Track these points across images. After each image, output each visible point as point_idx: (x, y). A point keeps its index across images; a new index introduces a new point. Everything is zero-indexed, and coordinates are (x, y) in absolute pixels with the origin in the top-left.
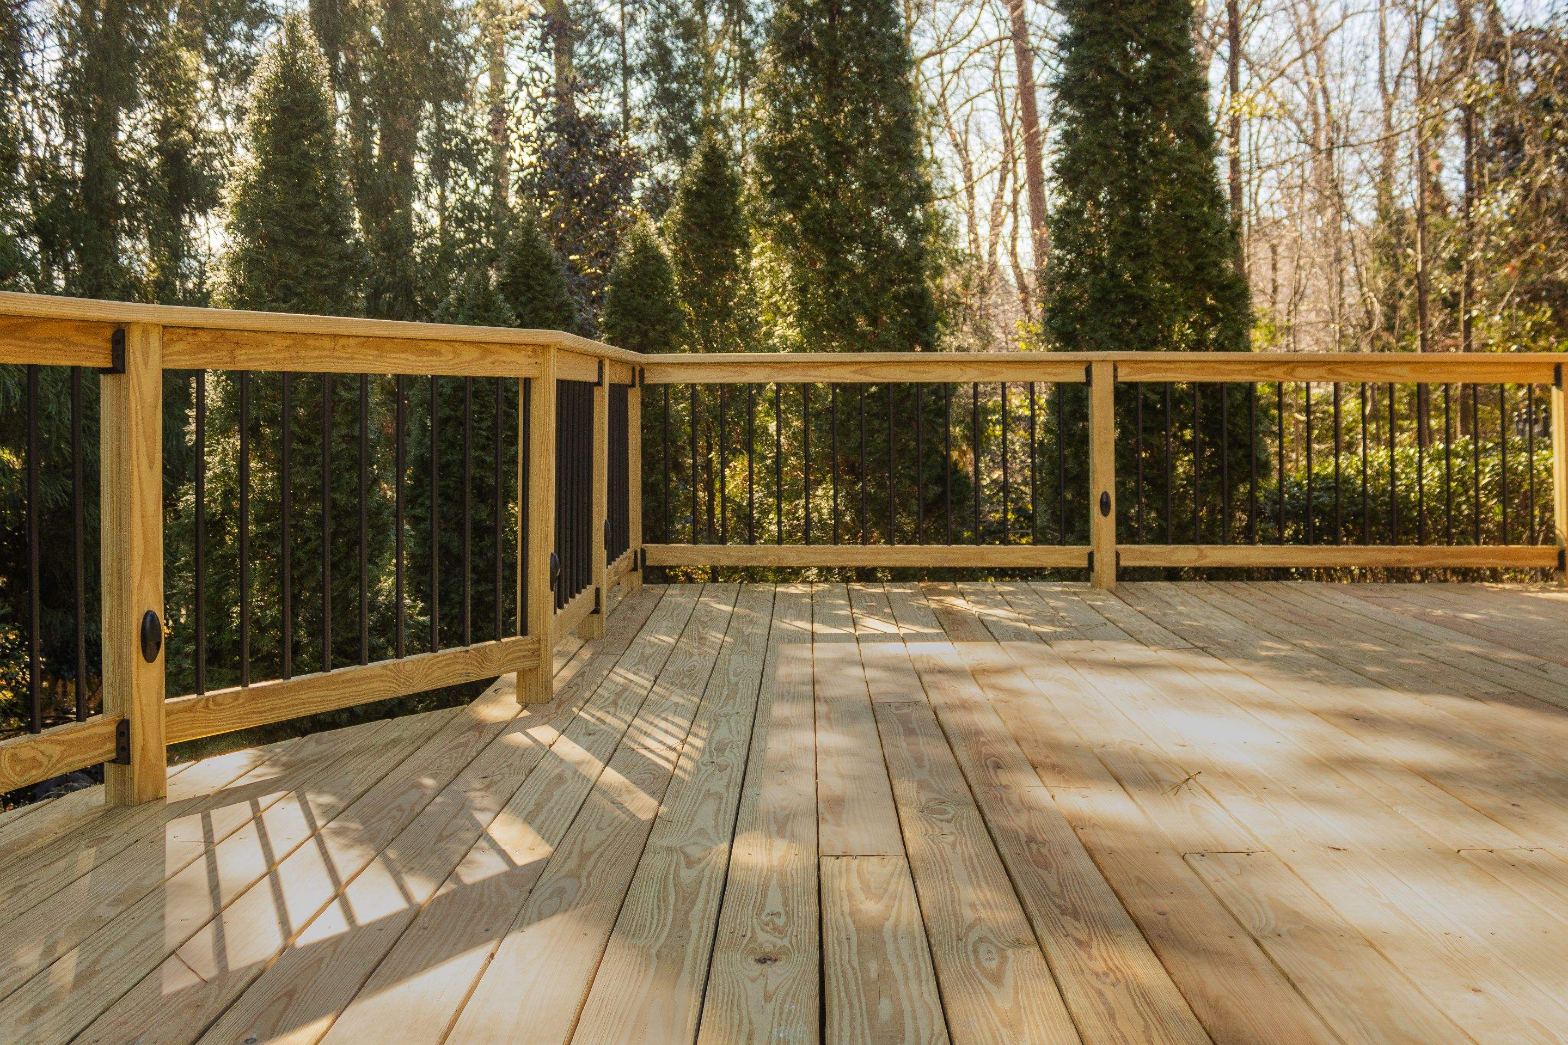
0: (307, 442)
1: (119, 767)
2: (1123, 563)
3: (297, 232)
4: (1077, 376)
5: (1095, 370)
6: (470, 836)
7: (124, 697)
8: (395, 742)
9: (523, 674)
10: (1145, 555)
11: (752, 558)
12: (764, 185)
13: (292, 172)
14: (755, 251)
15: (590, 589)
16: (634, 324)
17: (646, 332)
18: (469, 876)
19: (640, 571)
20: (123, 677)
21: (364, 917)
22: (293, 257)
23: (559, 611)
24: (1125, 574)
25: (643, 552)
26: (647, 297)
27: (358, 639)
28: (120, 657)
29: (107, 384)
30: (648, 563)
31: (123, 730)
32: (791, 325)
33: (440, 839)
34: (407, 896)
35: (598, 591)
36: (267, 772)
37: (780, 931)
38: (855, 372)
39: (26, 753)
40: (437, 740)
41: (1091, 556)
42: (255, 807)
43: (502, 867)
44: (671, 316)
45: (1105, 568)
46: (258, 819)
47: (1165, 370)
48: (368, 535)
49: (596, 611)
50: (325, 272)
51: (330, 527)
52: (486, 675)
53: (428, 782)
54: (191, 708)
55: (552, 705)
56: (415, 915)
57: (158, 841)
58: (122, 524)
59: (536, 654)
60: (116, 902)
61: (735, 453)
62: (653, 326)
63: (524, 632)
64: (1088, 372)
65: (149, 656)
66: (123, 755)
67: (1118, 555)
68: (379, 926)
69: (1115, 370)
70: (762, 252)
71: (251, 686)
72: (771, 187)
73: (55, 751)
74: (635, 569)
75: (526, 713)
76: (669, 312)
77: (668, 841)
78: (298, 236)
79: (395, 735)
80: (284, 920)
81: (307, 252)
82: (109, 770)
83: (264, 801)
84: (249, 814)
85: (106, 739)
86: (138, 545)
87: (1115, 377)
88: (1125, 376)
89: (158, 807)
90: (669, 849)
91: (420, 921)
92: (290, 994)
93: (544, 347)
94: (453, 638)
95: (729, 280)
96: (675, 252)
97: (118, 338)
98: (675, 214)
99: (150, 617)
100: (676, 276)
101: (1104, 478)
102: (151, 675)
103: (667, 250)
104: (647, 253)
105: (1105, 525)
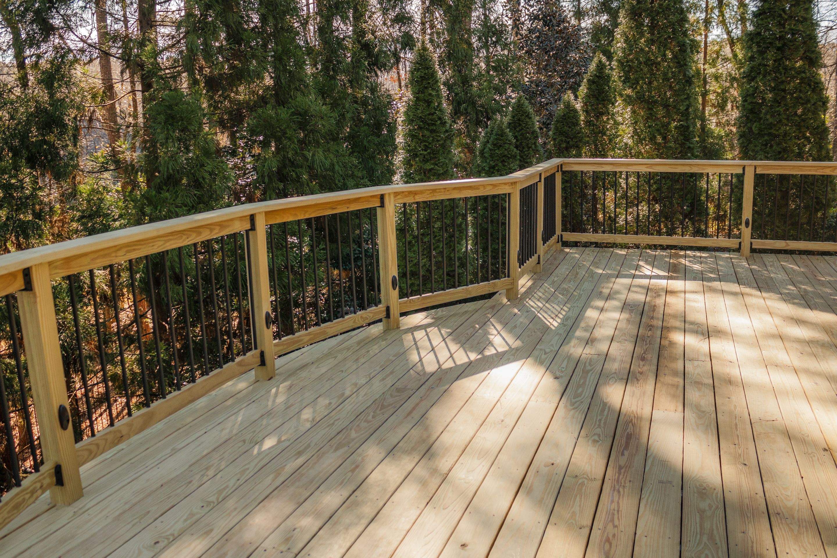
1: (387, 319)
2: (753, 247)
3: (428, 124)
4: (740, 171)
5: (747, 169)
6: (488, 342)
7: (387, 300)
8: (466, 312)
9: (508, 290)
11: (604, 239)
12: (620, 77)
13: (427, 101)
14: (616, 104)
15: (536, 256)
16: (564, 139)
17: (568, 142)
18: (487, 353)
19: (560, 243)
20: (387, 294)
21: (458, 363)
22: (427, 133)
23: (522, 267)
24: (753, 251)
25: (561, 235)
26: (569, 127)
27: (454, 271)
28: (386, 288)
29: (379, 210)
30: (564, 240)
31: (388, 309)
32: (630, 138)
33: (478, 343)
34: (469, 358)
35: (539, 256)
36: (429, 321)
37: (562, 372)
38: (647, 167)
39: (364, 316)
40: (479, 312)
41: (740, 243)
42: (426, 331)
43: (495, 352)
44: (579, 135)
45: (746, 248)
46: (427, 335)
47: (777, 169)
48: (457, 234)
49: (539, 263)
50: (439, 139)
52: (495, 291)
53: (477, 326)
54: (405, 302)
55: (518, 300)
56: (470, 363)
57: (401, 340)
58: (385, 251)
59: (512, 284)
60: (394, 356)
61: (608, 189)
62: (572, 139)
63: (509, 277)
64: (744, 169)
65: (394, 289)
66: (388, 316)
67: (751, 243)
68: (462, 365)
69: (755, 169)
70: (619, 105)
71: (423, 295)
72: (623, 78)
73: (371, 315)
74: (558, 242)
75: (509, 303)
76: (578, 133)
77: (541, 347)
78: (429, 126)
79: (466, 309)
80: (438, 362)
81: (432, 131)
82: (384, 320)
83: (428, 330)
84: (425, 333)
85: (383, 311)
86: (390, 257)
87: (755, 171)
88: (759, 171)
89: (398, 330)
90: (541, 349)
91: (472, 364)
92: (440, 379)
93: (515, 182)
94: (485, 279)
95: (605, 119)
96: (582, 107)
97: (382, 197)
98: (583, 90)
99: (394, 277)
100: (582, 118)
101: (747, 213)
102: (395, 293)
103: (578, 106)
104: (569, 108)
105: (747, 232)
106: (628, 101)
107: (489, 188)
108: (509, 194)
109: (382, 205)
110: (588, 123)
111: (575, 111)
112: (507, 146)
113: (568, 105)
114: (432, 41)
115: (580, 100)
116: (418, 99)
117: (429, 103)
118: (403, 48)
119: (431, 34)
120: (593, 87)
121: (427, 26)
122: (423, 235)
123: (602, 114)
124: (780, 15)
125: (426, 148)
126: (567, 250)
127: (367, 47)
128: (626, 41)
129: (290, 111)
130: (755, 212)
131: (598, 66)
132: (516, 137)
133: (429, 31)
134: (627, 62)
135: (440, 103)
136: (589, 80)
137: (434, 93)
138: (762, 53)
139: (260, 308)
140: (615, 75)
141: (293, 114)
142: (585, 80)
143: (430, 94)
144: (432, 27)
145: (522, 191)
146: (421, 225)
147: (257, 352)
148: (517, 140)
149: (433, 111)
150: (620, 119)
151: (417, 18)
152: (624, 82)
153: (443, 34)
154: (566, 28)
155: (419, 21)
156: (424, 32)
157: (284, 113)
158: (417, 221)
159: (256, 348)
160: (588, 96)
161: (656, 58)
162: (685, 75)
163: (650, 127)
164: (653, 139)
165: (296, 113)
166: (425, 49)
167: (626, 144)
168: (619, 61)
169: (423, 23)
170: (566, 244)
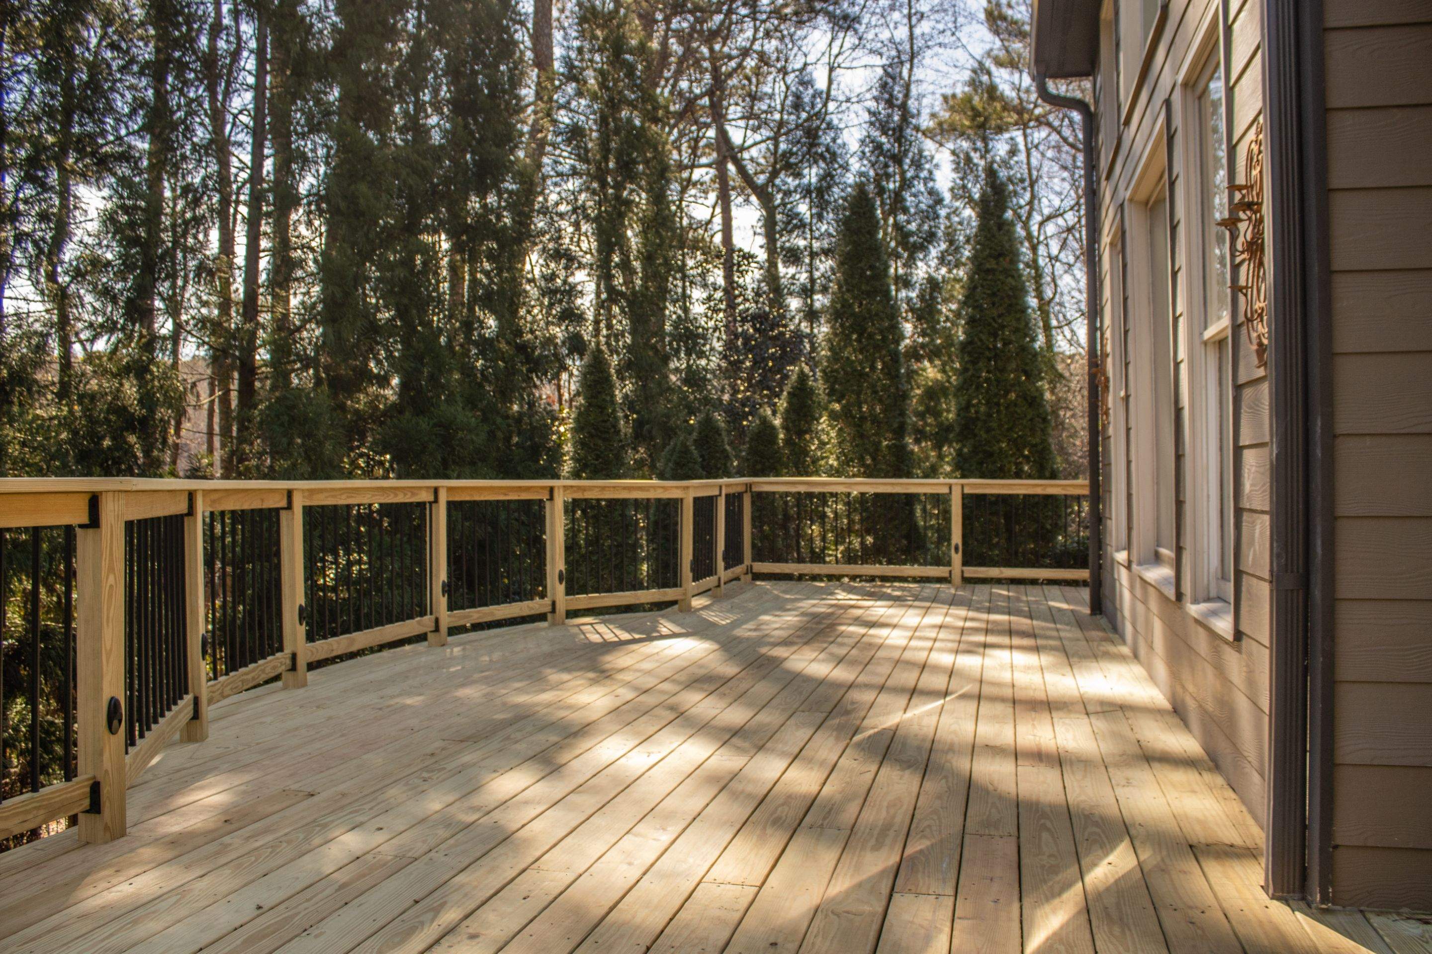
0: (606, 516)
2: (965, 576)
3: (601, 432)
4: (945, 490)
5: (954, 488)
7: (554, 594)
10: (975, 572)
12: (825, 389)
13: (600, 407)
14: (821, 421)
15: (715, 577)
19: (750, 574)
20: (554, 588)
22: (600, 442)
23: (698, 584)
24: (967, 581)
25: (751, 564)
26: (765, 446)
28: (553, 582)
29: (547, 503)
30: (755, 570)
31: (553, 604)
32: (835, 460)
35: (719, 579)
36: (596, 621)
41: (950, 572)
42: (592, 626)
44: (777, 456)
45: (957, 577)
47: (986, 488)
49: (718, 585)
51: (614, 551)
52: (665, 599)
54: (572, 601)
58: (553, 544)
59: (684, 594)
63: (681, 586)
64: (950, 489)
65: (561, 583)
66: (554, 613)
67: (962, 572)
69: (962, 488)
70: (824, 422)
71: (589, 595)
72: (828, 391)
73: (537, 606)
74: (747, 572)
75: (680, 613)
76: (776, 453)
78: (601, 434)
81: (605, 440)
82: (549, 616)
83: (595, 625)
85: (548, 606)
86: (558, 551)
87: (962, 491)
88: (967, 491)
89: (564, 625)
93: (687, 487)
95: (808, 437)
96: (782, 424)
97: (551, 490)
98: (782, 403)
99: (561, 572)
100: (781, 436)
101: (957, 537)
102: (561, 588)
103: (777, 422)
104: (766, 424)
105: (957, 558)
106: (833, 416)
107: (660, 491)
108: (682, 500)
109: (551, 499)
110: (788, 441)
111: (773, 428)
112: (691, 465)
113: (765, 422)
114: (608, 344)
115: (779, 415)
116: (590, 405)
117: (602, 409)
118: (571, 353)
119: (608, 337)
120: (795, 400)
121: (602, 325)
122: (591, 553)
123: (806, 432)
124: (990, 325)
125: (597, 457)
126: (758, 583)
127: (523, 349)
128: (830, 349)
129: (431, 423)
130: (964, 536)
131: (799, 377)
132: (702, 456)
133: (604, 332)
134: (832, 371)
135: (614, 411)
136: (789, 393)
137: (608, 398)
138: (974, 362)
139: (438, 577)
140: (819, 385)
141: (435, 425)
142: (785, 393)
143: (604, 400)
144: (609, 327)
145: (696, 500)
146: (588, 542)
147: (433, 617)
148: (704, 460)
149: (606, 418)
150: (824, 438)
151: (590, 315)
152: (829, 395)
153: (623, 336)
154: (782, 334)
155: (591, 318)
156: (597, 331)
157: (424, 424)
158: (586, 540)
159: (431, 613)
160: (787, 411)
161: (864, 368)
162: (897, 388)
163: (857, 446)
164: (861, 459)
165: (439, 425)
166: (599, 351)
167: (831, 466)
168: (823, 371)
169: (597, 322)
170: (757, 576)
